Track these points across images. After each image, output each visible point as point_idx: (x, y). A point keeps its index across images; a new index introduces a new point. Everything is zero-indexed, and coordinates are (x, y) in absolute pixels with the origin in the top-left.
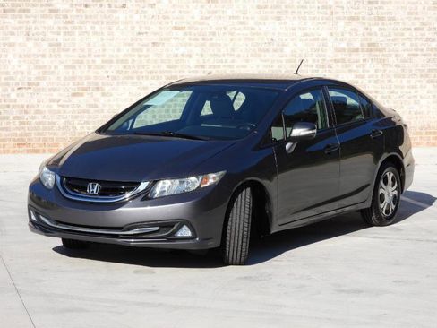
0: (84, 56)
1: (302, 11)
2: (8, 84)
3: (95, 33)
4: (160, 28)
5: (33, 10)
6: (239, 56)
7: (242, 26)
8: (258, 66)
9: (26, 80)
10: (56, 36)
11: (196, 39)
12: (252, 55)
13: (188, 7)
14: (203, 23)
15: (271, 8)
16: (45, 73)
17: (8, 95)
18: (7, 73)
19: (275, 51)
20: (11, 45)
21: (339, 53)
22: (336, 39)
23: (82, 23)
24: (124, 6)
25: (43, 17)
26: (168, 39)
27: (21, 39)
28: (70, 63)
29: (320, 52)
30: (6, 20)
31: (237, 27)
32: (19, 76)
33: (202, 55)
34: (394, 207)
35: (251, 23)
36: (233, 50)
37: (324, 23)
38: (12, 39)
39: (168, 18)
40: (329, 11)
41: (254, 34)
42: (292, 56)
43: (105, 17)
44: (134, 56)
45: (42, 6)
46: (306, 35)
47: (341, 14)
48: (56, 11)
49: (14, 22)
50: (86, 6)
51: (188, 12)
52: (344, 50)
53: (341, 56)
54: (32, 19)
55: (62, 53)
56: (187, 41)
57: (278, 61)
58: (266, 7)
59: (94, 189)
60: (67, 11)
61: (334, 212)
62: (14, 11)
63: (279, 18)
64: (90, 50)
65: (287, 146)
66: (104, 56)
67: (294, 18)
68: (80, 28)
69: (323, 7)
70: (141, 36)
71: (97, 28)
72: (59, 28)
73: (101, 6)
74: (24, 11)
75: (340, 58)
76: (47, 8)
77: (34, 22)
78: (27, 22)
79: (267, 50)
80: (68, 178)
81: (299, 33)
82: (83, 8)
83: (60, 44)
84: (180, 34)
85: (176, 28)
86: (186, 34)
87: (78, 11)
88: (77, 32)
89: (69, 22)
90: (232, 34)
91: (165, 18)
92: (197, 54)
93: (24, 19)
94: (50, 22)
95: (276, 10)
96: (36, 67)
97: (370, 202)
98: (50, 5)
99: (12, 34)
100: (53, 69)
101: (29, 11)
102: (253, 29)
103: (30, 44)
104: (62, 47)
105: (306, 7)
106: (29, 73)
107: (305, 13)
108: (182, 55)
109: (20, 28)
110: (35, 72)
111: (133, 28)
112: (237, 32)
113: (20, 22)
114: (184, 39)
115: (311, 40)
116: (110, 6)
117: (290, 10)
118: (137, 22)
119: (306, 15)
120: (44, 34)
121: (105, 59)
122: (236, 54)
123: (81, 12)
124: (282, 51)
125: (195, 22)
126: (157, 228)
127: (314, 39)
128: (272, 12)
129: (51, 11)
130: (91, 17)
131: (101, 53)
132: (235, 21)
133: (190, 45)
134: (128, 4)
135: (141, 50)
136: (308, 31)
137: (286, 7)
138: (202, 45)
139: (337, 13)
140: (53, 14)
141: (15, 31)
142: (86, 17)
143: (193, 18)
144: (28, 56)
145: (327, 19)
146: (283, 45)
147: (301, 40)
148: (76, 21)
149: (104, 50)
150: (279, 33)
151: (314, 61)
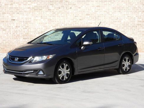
0: (59, 23)
1: (127, 9)
2: (35, 32)
3: (62, 16)
4: (82, 15)
5: (43, 10)
6: (107, 23)
7: (108, 14)
8: (113, 26)
9: (41, 31)
10: (50, 17)
11: (93, 18)
12: (111, 23)
13: (91, 8)
14: (95, 13)
15: (117, 8)
16: (46, 28)
17: (36, 35)
18: (35, 28)
19: (118, 22)
20: (37, 20)
21: (139, 22)
22: (138, 18)
23: (58, 13)
24: (71, 8)
25: (46, 11)
26: (85, 18)
27: (40, 18)
28: (54, 25)
29: (133, 22)
30: (35, 13)
31: (106, 14)
32: (39, 29)
33: (95, 23)
34: (129, 68)
35: (111, 13)
36: (105, 21)
37: (135, 13)
38: (37, 18)
39: (84, 11)
40: (136, 9)
41: (112, 17)
42: (124, 23)
43: (65, 11)
44: (74, 23)
45: (46, 8)
46: (128, 17)
47: (140, 10)
48: (50, 10)
49: (38, 13)
50: (59, 8)
51: (91, 10)
52: (141, 21)
53: (140, 23)
54: (43, 12)
55: (52, 23)
56: (90, 19)
57: (119, 25)
58: (115, 8)
59: (17, 59)
60: (54, 10)
61: (102, 69)
62: (37, 10)
63: (120, 12)
64: (60, 21)
65: (82, 48)
66: (65, 23)
67: (125, 11)
68: (57, 15)
69: (134, 8)
70: (76, 17)
71: (63, 15)
72: (51, 15)
73: (64, 8)
74: (40, 10)
75: (140, 24)
76: (47, 9)
77: (43, 13)
78: (42, 13)
79: (116, 21)
80: (11, 56)
81: (126, 16)
82: (58, 9)
83: (51, 20)
84: (88, 16)
85: (87, 15)
86: (90, 16)
87: (57, 10)
88: (56, 16)
89: (54, 13)
90: (105, 17)
91: (83, 11)
92: (94, 23)
93: (41, 12)
94: (48, 13)
95: (119, 9)
96: (44, 27)
97: (118, 67)
98: (48, 8)
99: (37, 17)
100: (49, 27)
101: (42, 10)
102: (111, 15)
103: (42, 20)
104: (52, 20)
105: (128, 8)
106: (42, 28)
107: (128, 10)
108: (89, 23)
109: (39, 15)
110: (44, 28)
111: (73, 15)
112: (106, 16)
113: (39, 13)
114: (89, 18)
115: (130, 18)
116: (66, 8)
117: (123, 9)
118: (75, 13)
119: (129, 10)
120: (46, 17)
121: (65, 24)
122: (106, 22)
123: (58, 10)
124: (120, 21)
125: (93, 13)
126: (33, 71)
127: (131, 18)
128: (118, 10)
129: (48, 10)
130: (61, 11)
131: (64, 22)
132: (106, 12)
133: (91, 20)
134: (72, 8)
135: (76, 21)
136: (129, 15)
137: (122, 8)
138: (95, 20)
139: (138, 10)
140: (49, 11)
141: (38, 16)
142: (59, 11)
143: (92, 11)
144: (42, 23)
145: (135, 12)
146: (121, 20)
147: (127, 18)
148: (56, 13)
149: (65, 21)
150: (120, 16)
151: (131, 25)
